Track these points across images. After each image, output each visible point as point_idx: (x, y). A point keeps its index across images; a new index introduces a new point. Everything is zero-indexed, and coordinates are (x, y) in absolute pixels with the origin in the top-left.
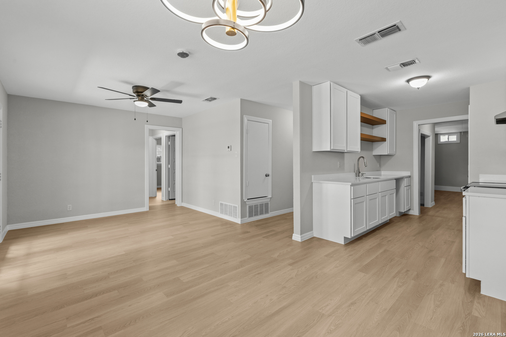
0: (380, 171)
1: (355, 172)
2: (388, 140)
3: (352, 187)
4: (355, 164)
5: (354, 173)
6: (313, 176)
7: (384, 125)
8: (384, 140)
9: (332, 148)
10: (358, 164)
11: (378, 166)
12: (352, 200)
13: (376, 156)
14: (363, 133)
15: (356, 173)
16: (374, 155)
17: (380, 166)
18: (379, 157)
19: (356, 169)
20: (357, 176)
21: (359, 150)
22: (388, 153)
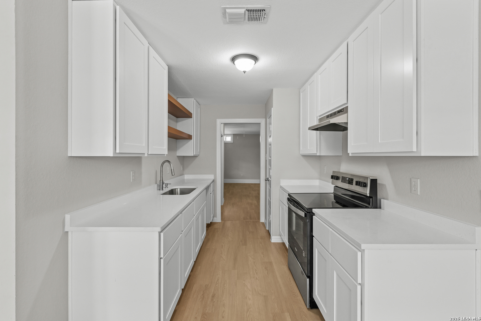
0: (183, 175)
1: (156, 183)
2: (194, 138)
3: (162, 234)
4: (156, 171)
5: (156, 185)
6: (68, 217)
7: (190, 119)
8: (189, 137)
9: (118, 151)
10: (162, 171)
11: (182, 168)
12: (162, 260)
13: (179, 157)
14: (171, 126)
15: (158, 184)
16: (178, 156)
17: (183, 169)
18: (182, 159)
19: (159, 179)
20: (160, 190)
21: (166, 152)
22: (194, 154)
